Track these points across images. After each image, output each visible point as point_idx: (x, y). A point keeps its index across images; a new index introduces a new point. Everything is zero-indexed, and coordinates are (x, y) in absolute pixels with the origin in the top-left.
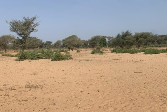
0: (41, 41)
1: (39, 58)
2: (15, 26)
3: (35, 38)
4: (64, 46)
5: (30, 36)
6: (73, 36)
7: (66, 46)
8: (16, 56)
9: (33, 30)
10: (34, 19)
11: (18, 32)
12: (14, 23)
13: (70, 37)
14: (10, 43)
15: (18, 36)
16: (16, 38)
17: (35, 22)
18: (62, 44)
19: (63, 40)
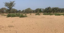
0: (17, 10)
1: (15, 16)
2: (7, 4)
3: (14, 9)
4: (25, 12)
5: (12, 8)
6: (29, 8)
7: (26, 12)
8: (7, 15)
9: (13, 6)
10: (14, 2)
11: (8, 7)
12: (6, 3)
13: (28, 9)
14: (5, 11)
15: (8, 8)
16: (7, 9)
17: (14, 3)
18: (25, 11)
19: (25, 10)
